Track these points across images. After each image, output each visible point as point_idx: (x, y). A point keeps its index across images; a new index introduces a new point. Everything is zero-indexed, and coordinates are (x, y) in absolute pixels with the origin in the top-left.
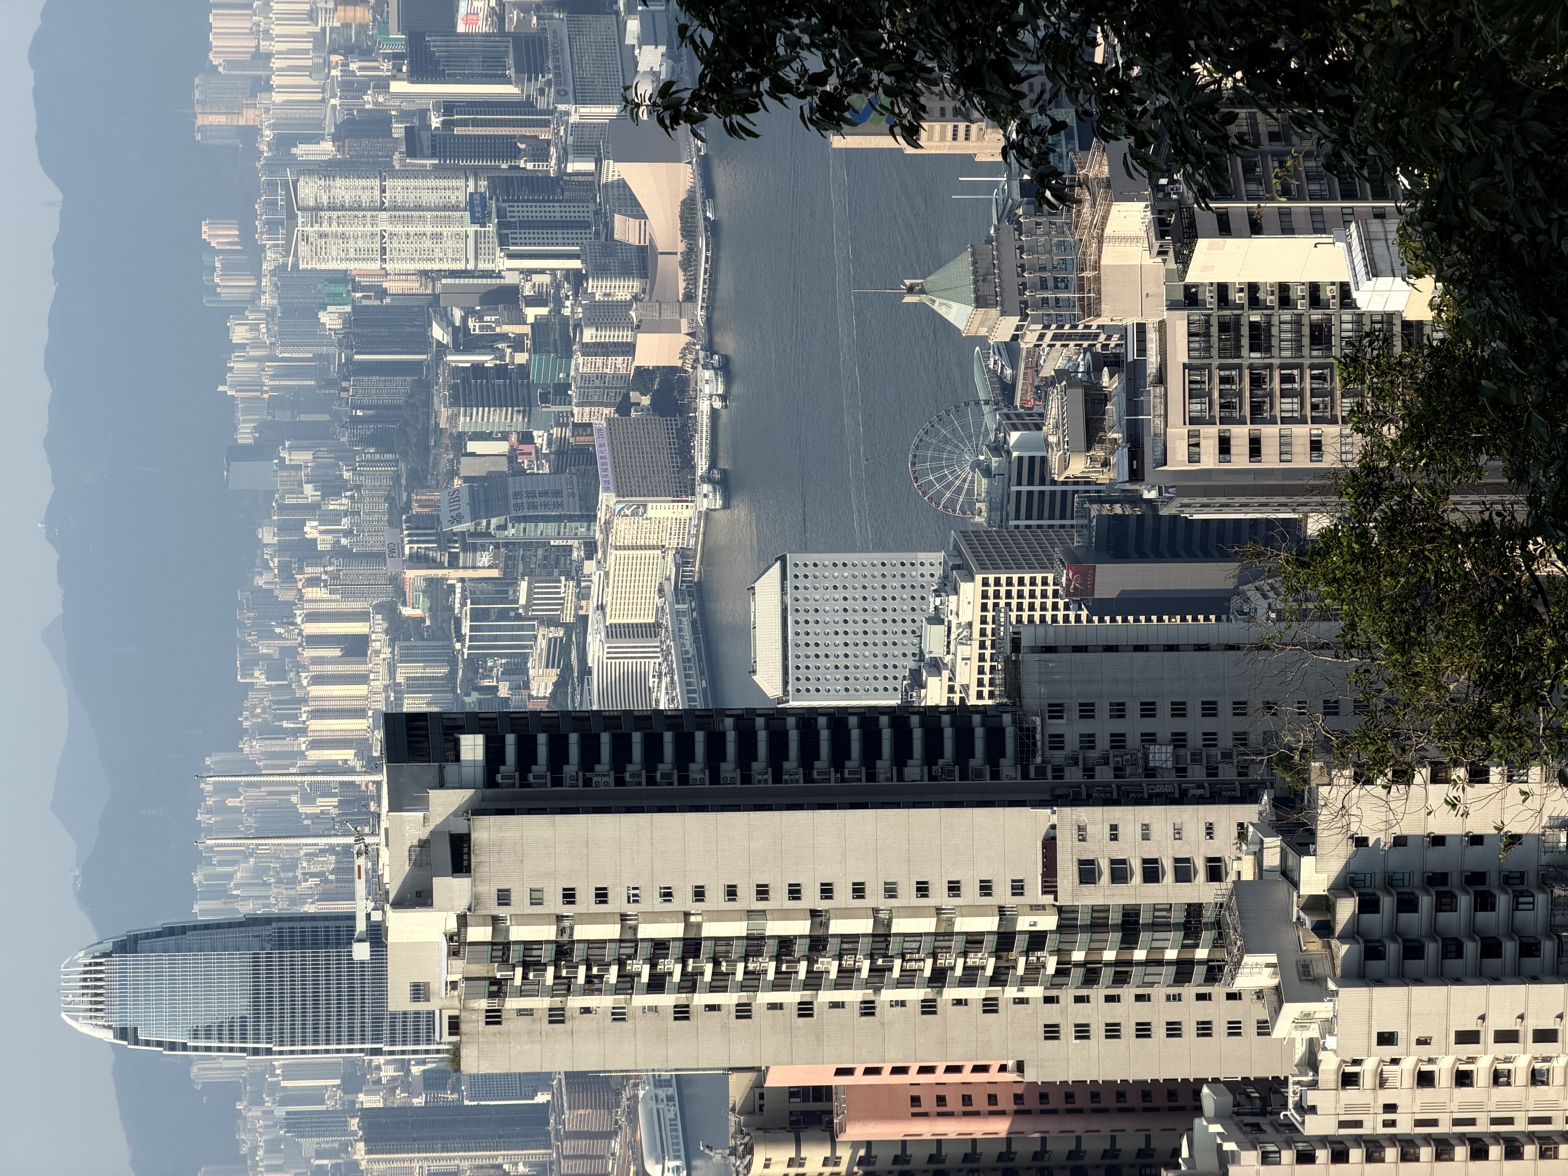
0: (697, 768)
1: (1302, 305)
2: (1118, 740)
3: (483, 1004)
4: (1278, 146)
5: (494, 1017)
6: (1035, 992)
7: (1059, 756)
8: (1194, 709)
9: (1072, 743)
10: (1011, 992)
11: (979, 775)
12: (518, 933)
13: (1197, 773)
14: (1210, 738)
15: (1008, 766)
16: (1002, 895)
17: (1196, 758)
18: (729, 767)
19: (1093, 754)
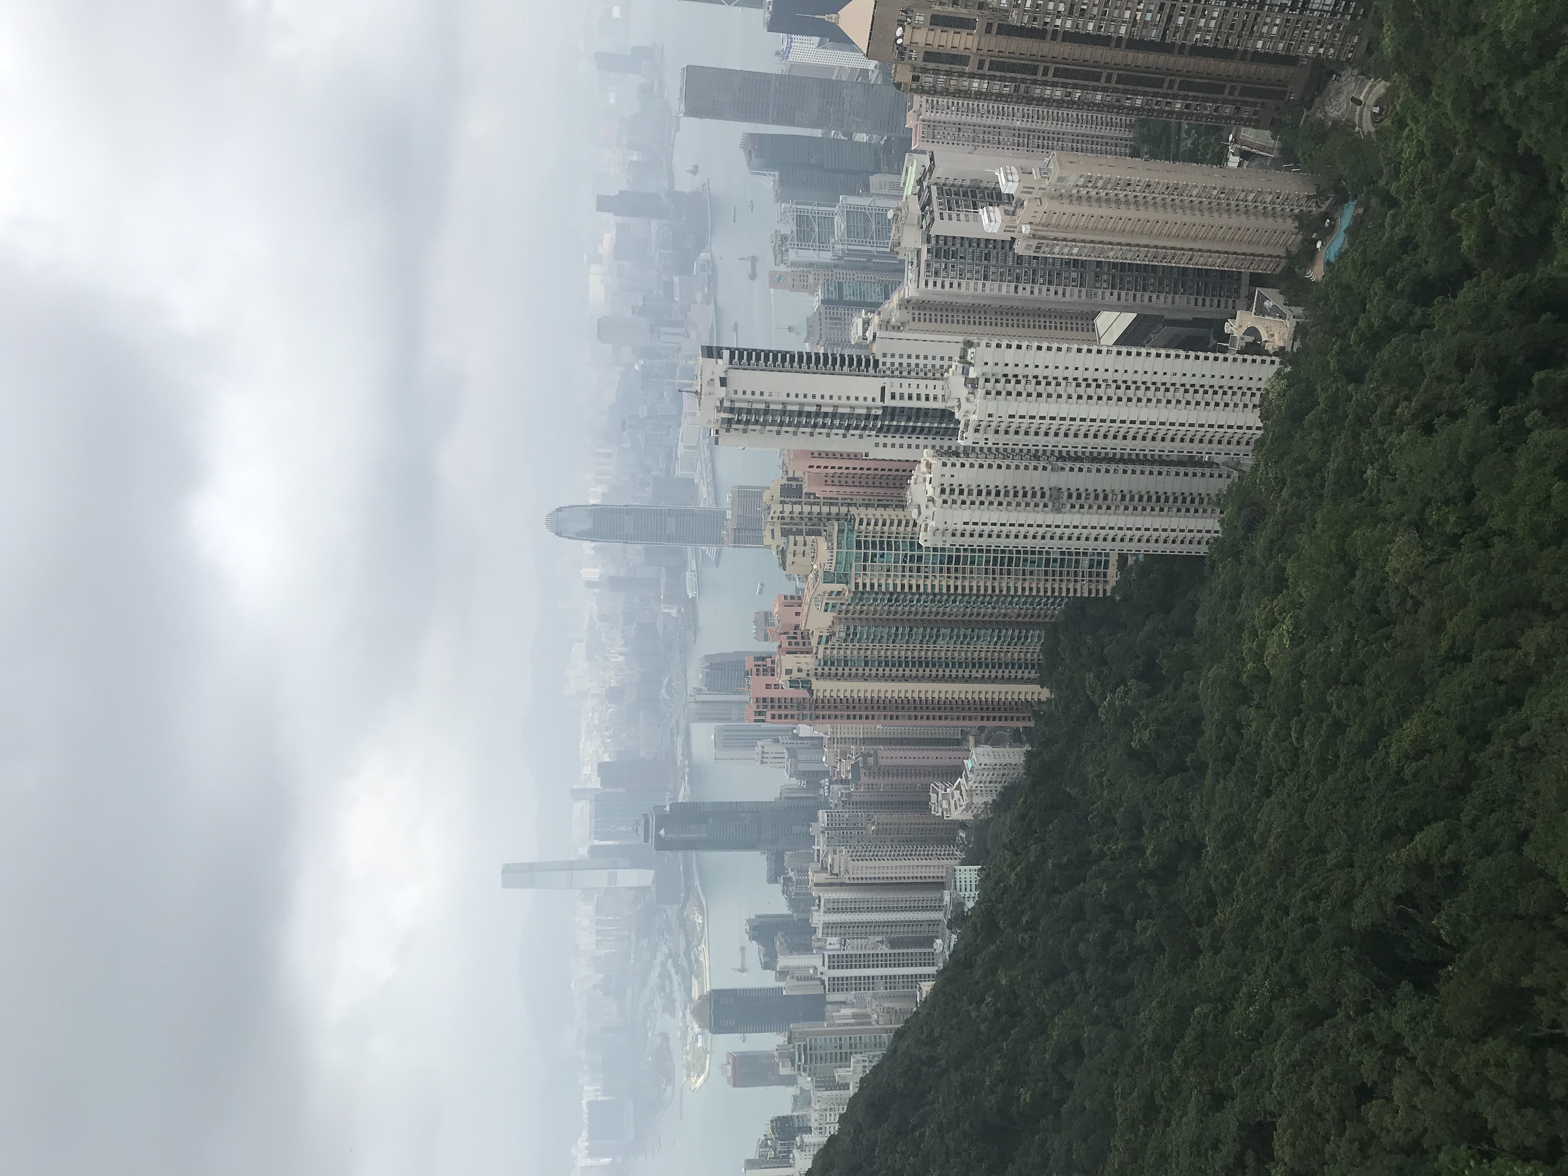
0: (787, 364)
1: (958, 246)
2: (901, 364)
3: (725, 426)
4: (957, 197)
5: (728, 430)
6: (873, 433)
7: (885, 368)
8: (922, 357)
9: (888, 365)
10: (867, 432)
11: (863, 371)
12: (737, 405)
13: (922, 374)
14: (925, 366)
15: (870, 368)
16: (869, 402)
17: (922, 370)
18: (796, 364)
19: (894, 368)
